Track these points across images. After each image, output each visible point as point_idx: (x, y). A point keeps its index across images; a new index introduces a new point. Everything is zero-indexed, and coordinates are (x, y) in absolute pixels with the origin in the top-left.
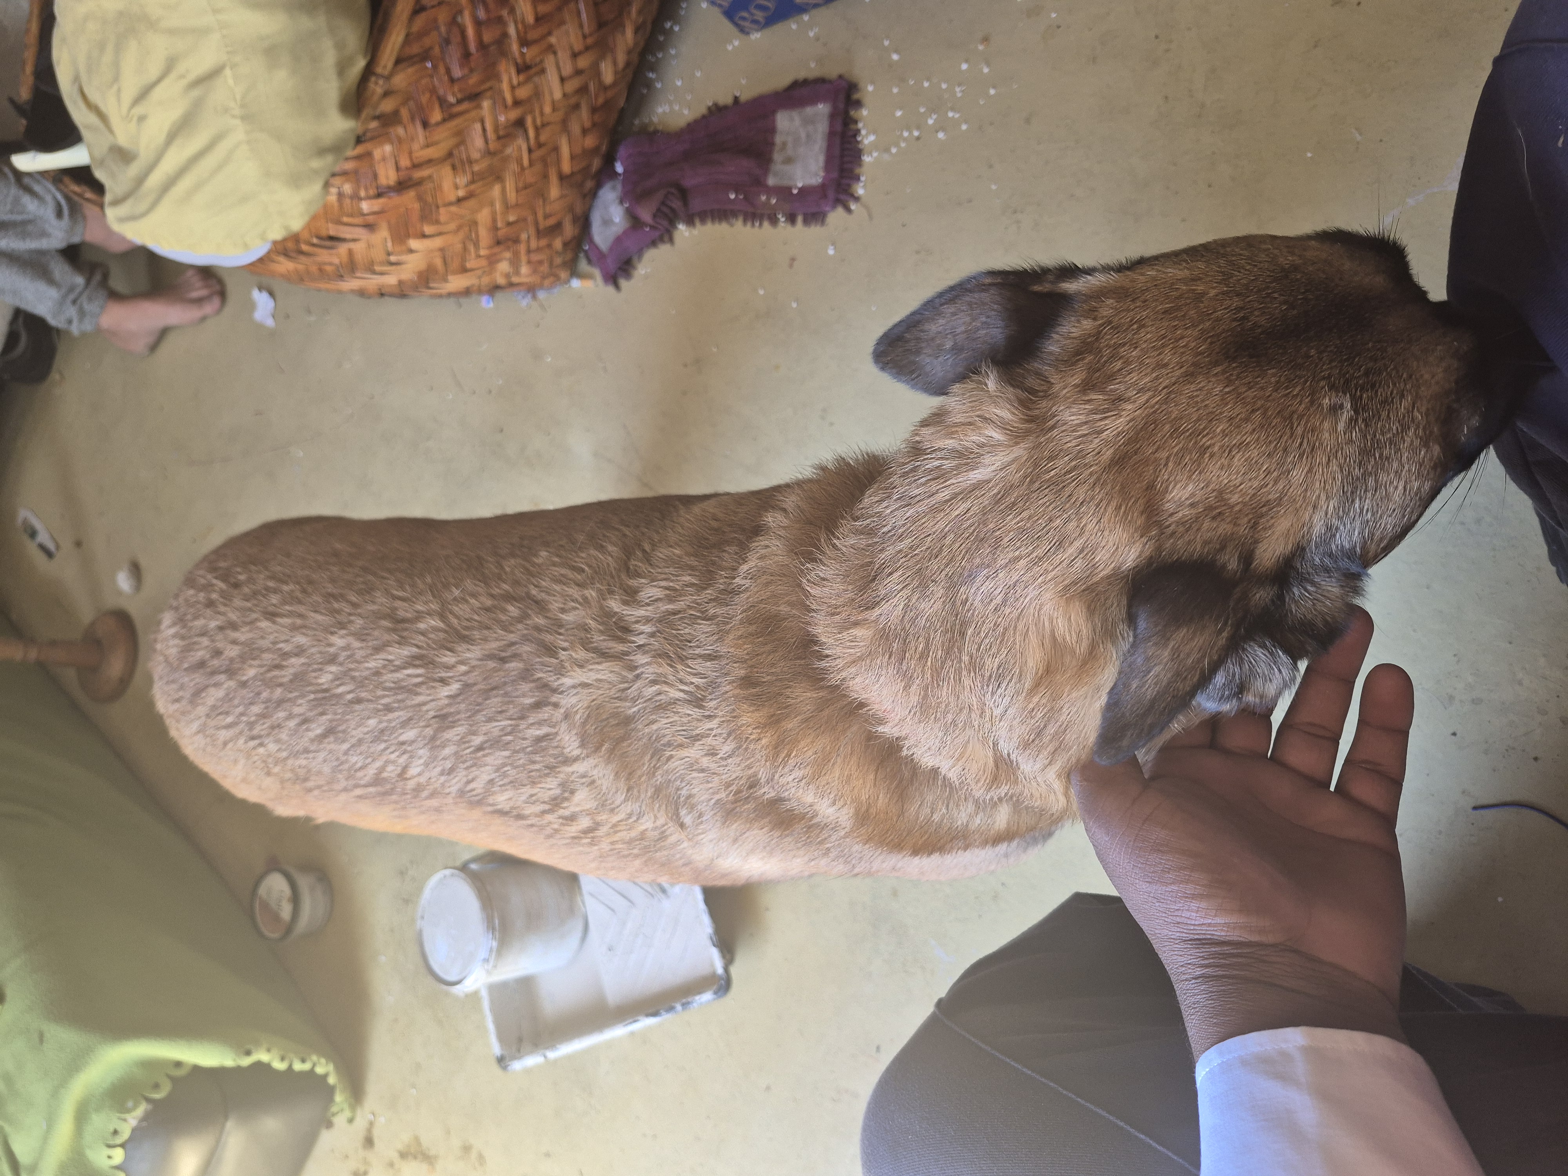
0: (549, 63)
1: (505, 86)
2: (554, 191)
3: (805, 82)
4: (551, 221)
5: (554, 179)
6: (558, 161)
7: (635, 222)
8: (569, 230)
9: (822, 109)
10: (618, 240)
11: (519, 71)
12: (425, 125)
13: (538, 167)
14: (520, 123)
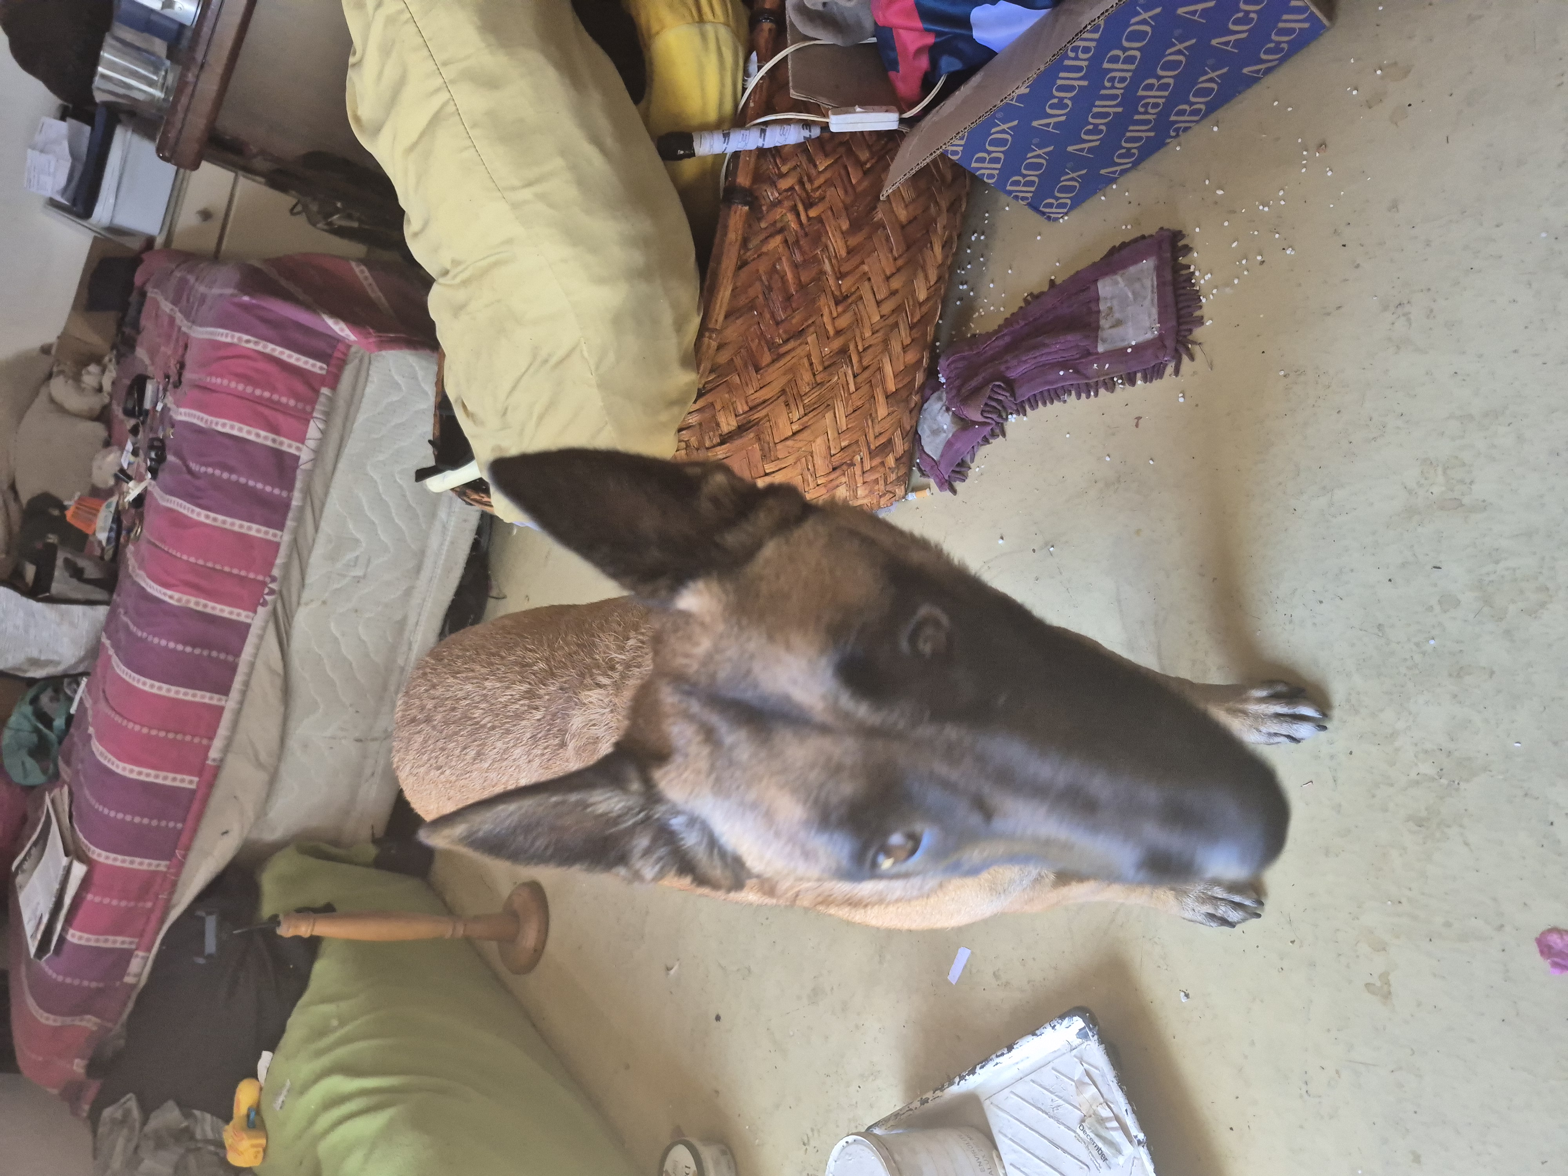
0: (865, 290)
1: (826, 319)
2: (882, 411)
3: (1124, 245)
4: (882, 440)
5: (881, 398)
6: (883, 381)
7: (964, 424)
8: (900, 446)
9: (1148, 264)
10: (949, 444)
11: (837, 303)
12: (757, 369)
13: (865, 388)
14: (843, 351)
